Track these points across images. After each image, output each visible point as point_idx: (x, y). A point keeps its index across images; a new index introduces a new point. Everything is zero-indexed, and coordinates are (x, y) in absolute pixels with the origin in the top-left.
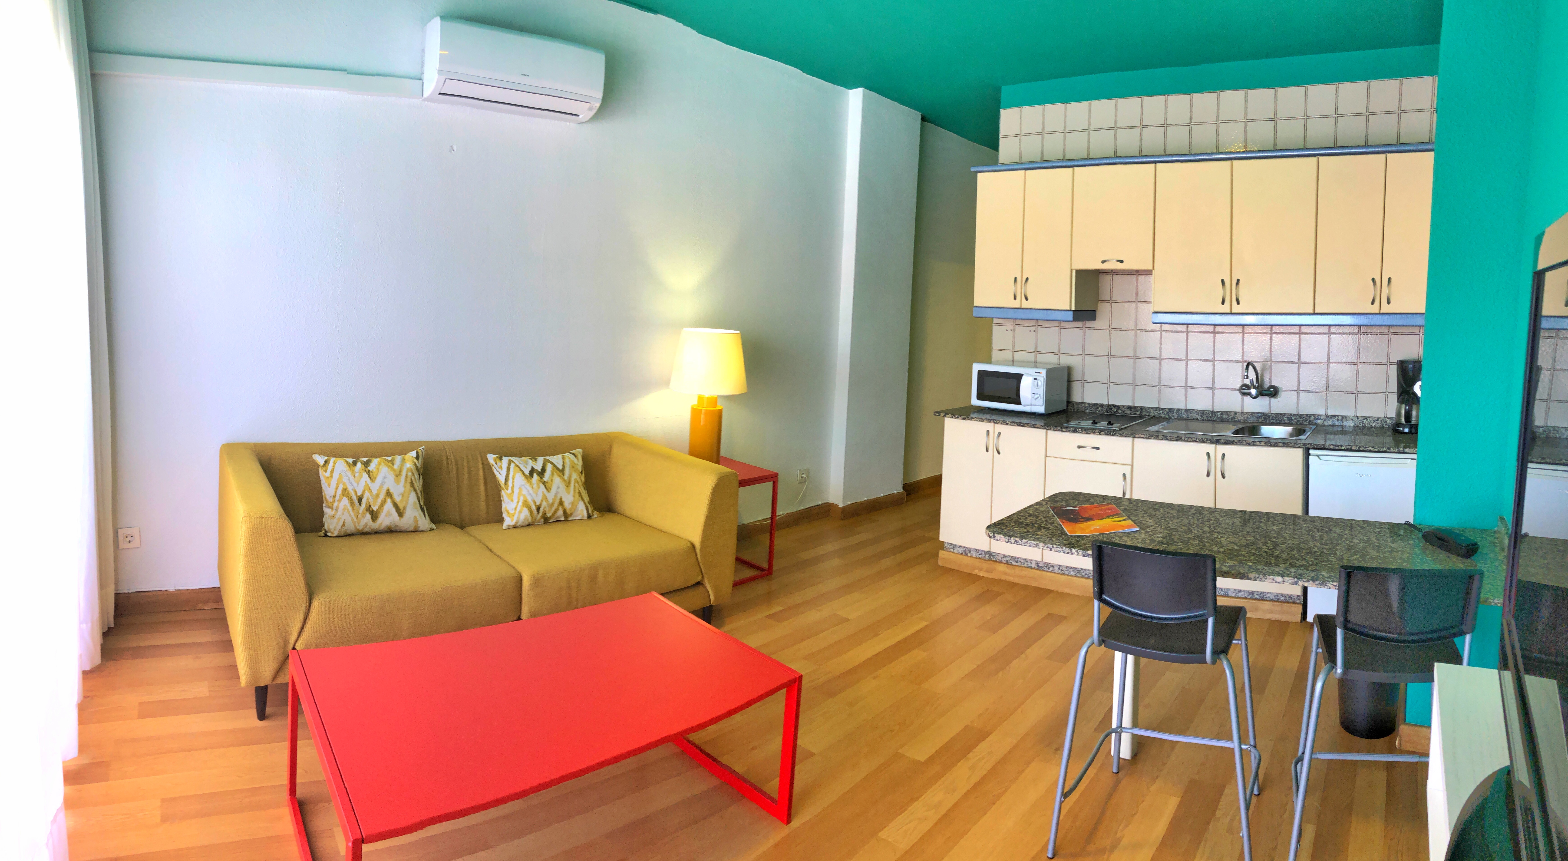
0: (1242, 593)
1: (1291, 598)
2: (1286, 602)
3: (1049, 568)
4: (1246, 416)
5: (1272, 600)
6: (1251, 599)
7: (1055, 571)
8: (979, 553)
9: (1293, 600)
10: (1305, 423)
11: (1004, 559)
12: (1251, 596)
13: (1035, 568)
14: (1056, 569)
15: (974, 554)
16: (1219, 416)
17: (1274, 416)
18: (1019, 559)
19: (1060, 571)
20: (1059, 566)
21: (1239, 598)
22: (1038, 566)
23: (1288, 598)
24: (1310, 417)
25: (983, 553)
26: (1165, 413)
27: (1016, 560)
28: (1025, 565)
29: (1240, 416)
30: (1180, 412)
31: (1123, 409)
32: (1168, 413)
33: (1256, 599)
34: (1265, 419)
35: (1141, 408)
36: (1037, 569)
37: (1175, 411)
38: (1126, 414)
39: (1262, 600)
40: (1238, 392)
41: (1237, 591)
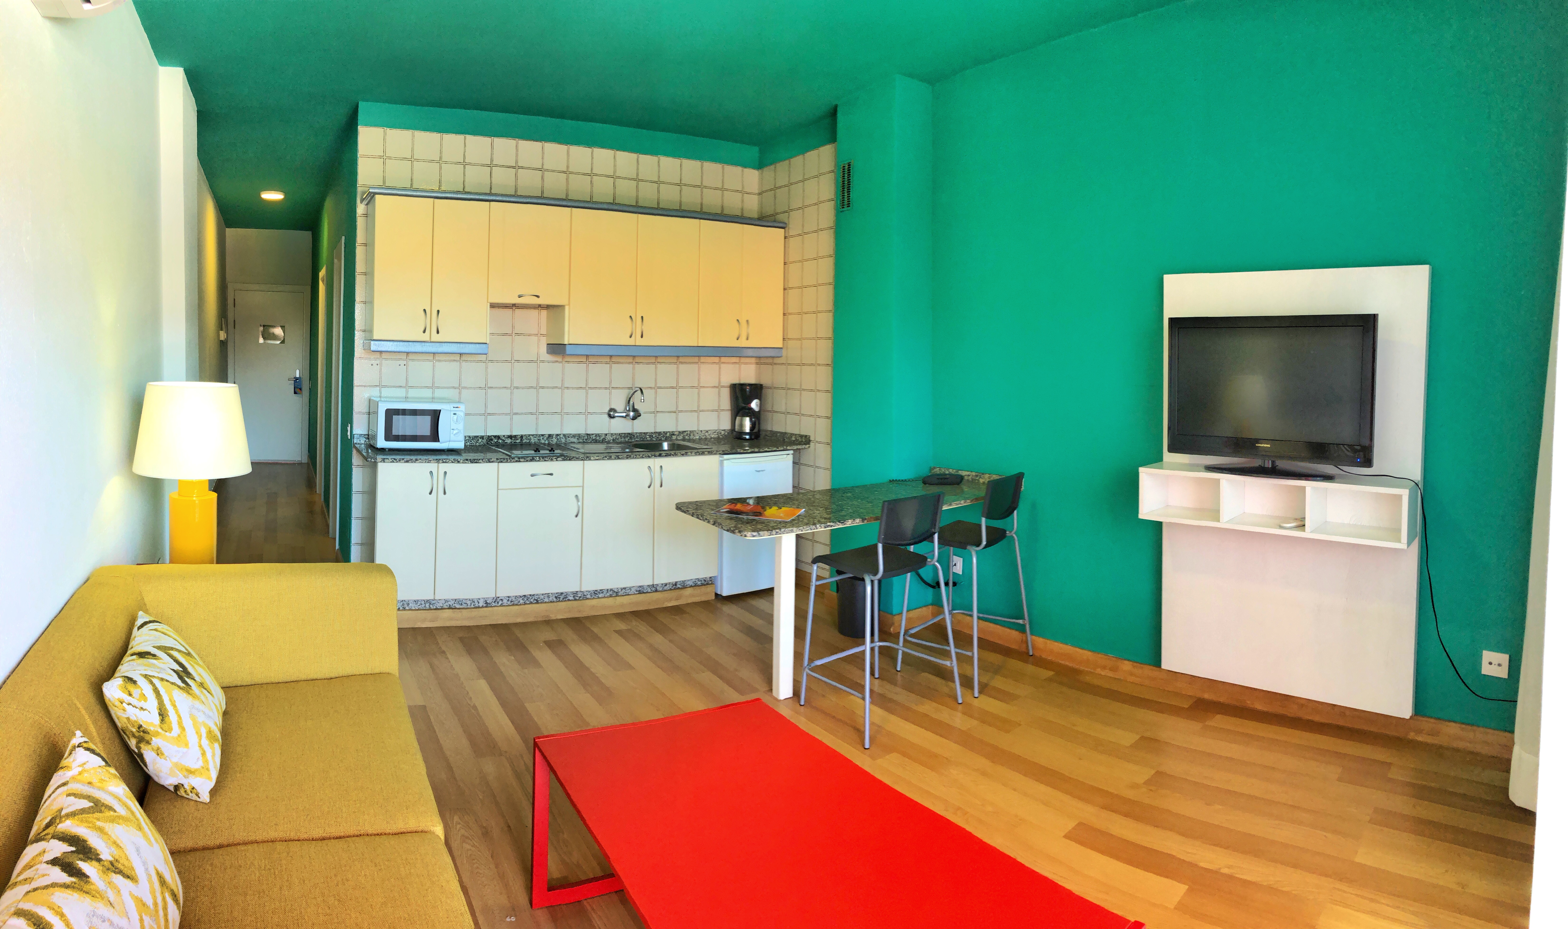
0: (668, 586)
1: (705, 581)
2: (703, 585)
3: (498, 602)
4: (615, 436)
5: (691, 586)
6: (675, 589)
7: (504, 604)
8: (418, 604)
9: (707, 582)
10: (663, 439)
11: (447, 604)
12: (674, 587)
13: (483, 606)
14: (505, 601)
15: (413, 606)
16: (594, 438)
17: (638, 435)
18: (464, 601)
19: (509, 603)
20: (508, 597)
21: (666, 591)
22: (486, 603)
23: (703, 582)
24: (666, 433)
25: (423, 603)
26: (545, 438)
27: (460, 603)
28: (472, 606)
29: (610, 437)
30: (559, 437)
31: (503, 438)
32: (547, 439)
33: (679, 588)
34: (631, 438)
35: (522, 437)
36: (486, 607)
37: (554, 436)
38: (506, 443)
39: (684, 588)
40: (606, 416)
41: (664, 585)
